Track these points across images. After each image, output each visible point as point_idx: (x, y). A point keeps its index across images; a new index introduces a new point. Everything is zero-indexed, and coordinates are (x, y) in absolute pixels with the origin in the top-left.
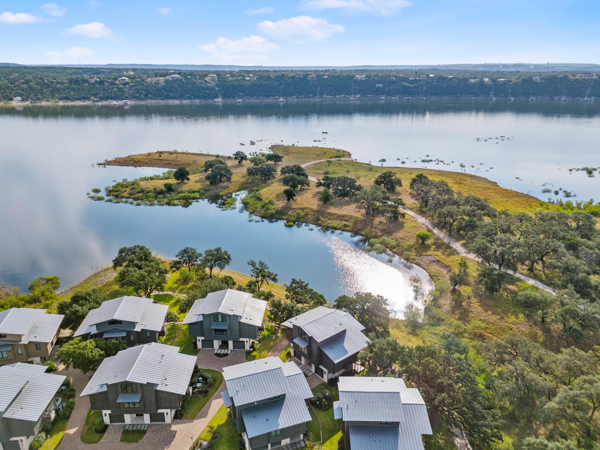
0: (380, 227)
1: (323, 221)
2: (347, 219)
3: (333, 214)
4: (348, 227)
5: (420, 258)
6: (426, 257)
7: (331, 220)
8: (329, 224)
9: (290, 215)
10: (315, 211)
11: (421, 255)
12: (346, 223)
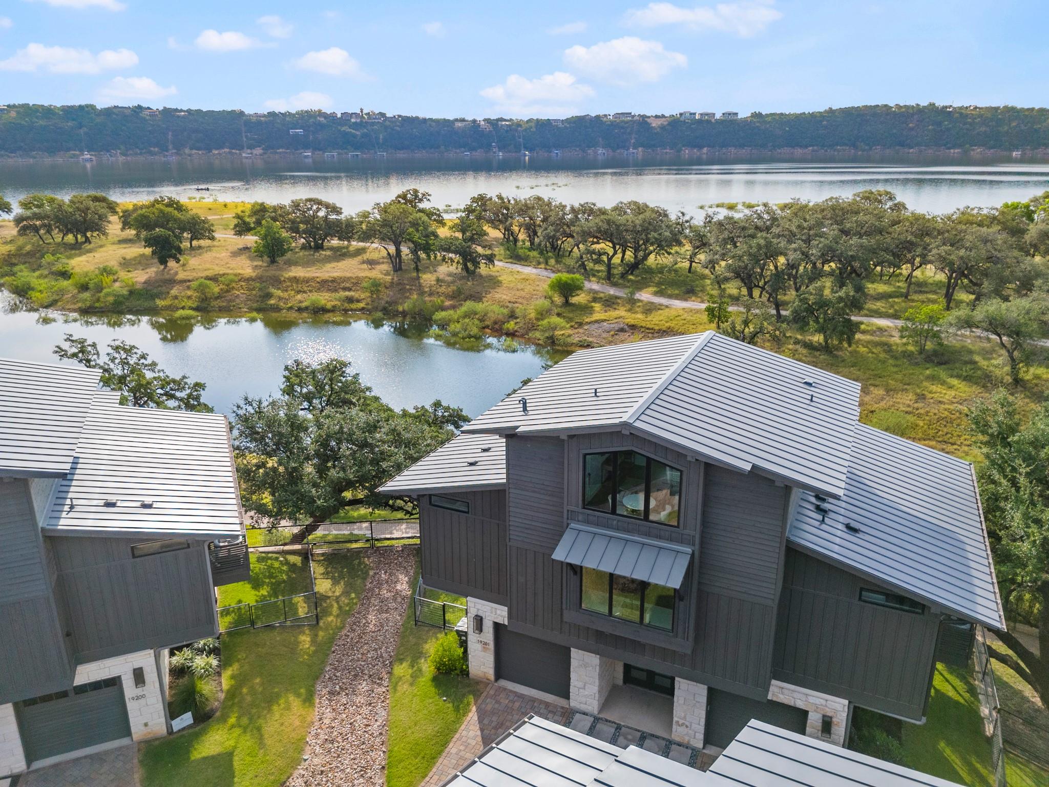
0: (443, 289)
1: (280, 298)
2: (348, 285)
3: (307, 281)
4: (358, 301)
5: (581, 331)
6: (596, 325)
7: (305, 292)
8: (301, 302)
9: (176, 297)
10: (248, 280)
11: (581, 325)
12: (347, 293)
